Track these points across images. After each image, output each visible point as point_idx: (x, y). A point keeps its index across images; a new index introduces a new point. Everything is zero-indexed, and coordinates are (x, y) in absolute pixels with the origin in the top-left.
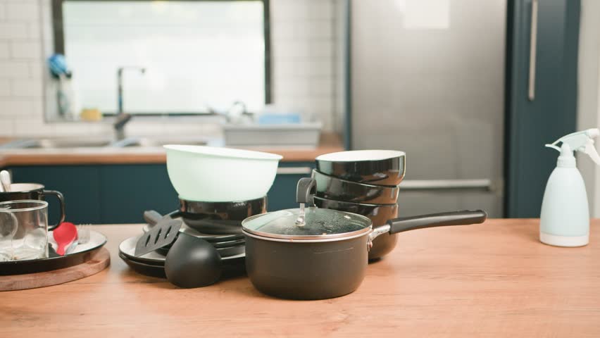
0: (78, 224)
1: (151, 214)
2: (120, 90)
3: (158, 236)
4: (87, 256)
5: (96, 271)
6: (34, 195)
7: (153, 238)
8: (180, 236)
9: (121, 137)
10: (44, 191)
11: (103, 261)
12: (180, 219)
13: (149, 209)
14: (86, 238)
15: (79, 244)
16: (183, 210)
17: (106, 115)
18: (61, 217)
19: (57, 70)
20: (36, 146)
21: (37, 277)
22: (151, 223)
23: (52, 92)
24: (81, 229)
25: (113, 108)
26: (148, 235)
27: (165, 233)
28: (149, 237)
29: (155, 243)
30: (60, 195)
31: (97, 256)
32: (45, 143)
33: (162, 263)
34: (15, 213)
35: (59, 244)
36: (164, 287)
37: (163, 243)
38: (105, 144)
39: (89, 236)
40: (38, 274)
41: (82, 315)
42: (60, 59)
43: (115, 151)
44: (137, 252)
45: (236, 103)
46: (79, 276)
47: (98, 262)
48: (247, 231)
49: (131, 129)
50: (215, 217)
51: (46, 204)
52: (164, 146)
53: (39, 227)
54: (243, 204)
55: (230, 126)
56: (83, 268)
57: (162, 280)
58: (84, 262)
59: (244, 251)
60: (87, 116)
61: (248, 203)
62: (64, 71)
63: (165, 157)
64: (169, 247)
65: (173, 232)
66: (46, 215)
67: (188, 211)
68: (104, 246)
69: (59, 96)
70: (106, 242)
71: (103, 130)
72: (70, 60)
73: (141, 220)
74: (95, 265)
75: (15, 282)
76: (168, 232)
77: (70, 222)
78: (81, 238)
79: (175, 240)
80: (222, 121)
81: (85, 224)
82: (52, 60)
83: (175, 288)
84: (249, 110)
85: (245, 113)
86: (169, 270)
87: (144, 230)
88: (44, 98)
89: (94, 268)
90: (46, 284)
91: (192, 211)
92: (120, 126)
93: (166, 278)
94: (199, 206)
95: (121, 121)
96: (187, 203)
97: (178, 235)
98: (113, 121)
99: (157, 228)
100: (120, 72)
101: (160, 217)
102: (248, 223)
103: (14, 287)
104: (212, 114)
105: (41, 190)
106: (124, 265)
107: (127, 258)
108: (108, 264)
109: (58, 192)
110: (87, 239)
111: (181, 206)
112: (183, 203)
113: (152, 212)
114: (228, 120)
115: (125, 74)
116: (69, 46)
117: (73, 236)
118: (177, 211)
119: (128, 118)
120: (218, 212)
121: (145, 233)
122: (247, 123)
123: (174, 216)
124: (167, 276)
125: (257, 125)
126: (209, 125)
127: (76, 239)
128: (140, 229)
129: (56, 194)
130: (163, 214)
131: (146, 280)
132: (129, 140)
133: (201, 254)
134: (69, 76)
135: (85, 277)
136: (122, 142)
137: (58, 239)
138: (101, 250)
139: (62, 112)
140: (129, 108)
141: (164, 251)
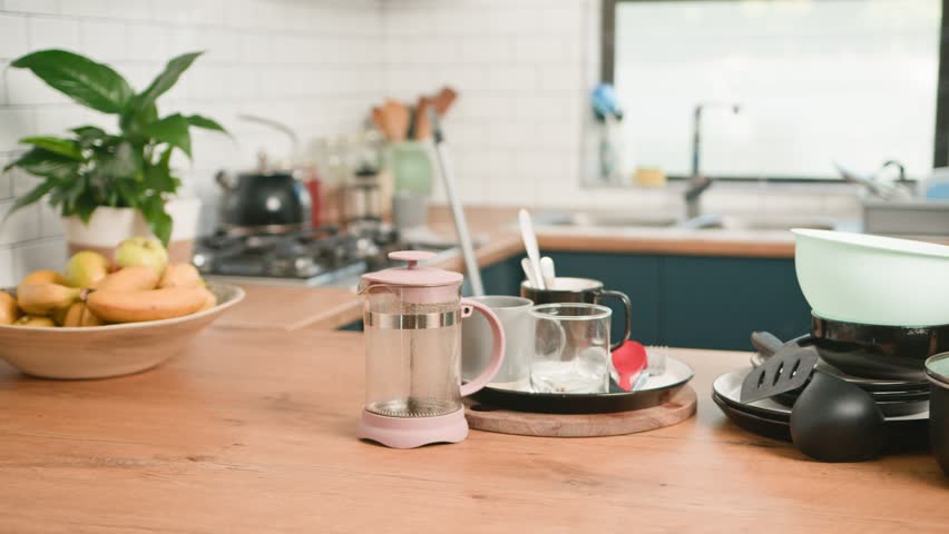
0: (649, 345)
1: (763, 337)
2: (697, 140)
3: (778, 375)
4: (663, 395)
5: (679, 419)
6: (588, 296)
7: (770, 376)
8: (816, 377)
9: (693, 212)
10: (603, 291)
11: (687, 405)
12: (811, 348)
13: (759, 330)
14: (659, 367)
15: (651, 375)
16: (818, 334)
17: (671, 179)
18: (626, 333)
19: (603, 107)
20: (567, 223)
21: (593, 421)
22: (765, 352)
23: (593, 140)
24: (652, 353)
25: (684, 168)
26: (760, 373)
27: (790, 369)
28: (763, 374)
29: (774, 384)
30: (626, 299)
31: (677, 397)
32: (580, 218)
33: (786, 418)
34: (563, 322)
35: (620, 374)
36: (786, 456)
37: (785, 386)
38: (669, 224)
39: (665, 366)
40: (593, 416)
41: (664, 485)
42: (608, 91)
43: (683, 235)
44: (743, 395)
45: (887, 164)
46: (653, 425)
47: (680, 406)
48: (933, 376)
49: (711, 201)
50: (871, 350)
51: (609, 312)
52: (793, 230)
53: (594, 345)
54: (922, 332)
55: (874, 200)
56: (657, 413)
57: (785, 444)
58: (659, 404)
59: (928, 408)
60: (643, 179)
61: (931, 330)
62: (611, 109)
63: (793, 247)
64: (798, 392)
65: (804, 370)
66: (608, 328)
67: (827, 337)
68: (690, 383)
69: (604, 147)
70: (691, 377)
71: (667, 201)
72: (621, 94)
73: (746, 345)
74: (676, 410)
75: (562, 425)
76: (795, 369)
77: (637, 340)
78: (653, 366)
79: (807, 382)
80: (862, 192)
81: (659, 345)
82: (597, 93)
83: (806, 460)
84: (909, 174)
85: (903, 181)
86: (797, 429)
87: (752, 362)
88: (583, 151)
89: (675, 414)
90: (604, 433)
91: (834, 337)
92: (693, 196)
93: (790, 441)
94: (846, 329)
95: (696, 188)
96: (825, 324)
97: (812, 374)
98: (683, 187)
99: (775, 360)
100: (698, 112)
101: (780, 343)
102: (936, 363)
103: (560, 432)
104: (846, 180)
105: (598, 290)
106: (719, 414)
107: (725, 403)
108: (693, 412)
109: (623, 294)
110: (662, 368)
111: (816, 328)
112: (819, 324)
113: (766, 334)
114: (873, 190)
115: (706, 115)
116: (621, 71)
117: (639, 362)
118: (808, 335)
119: (707, 183)
120: (877, 341)
121: (755, 367)
122: (905, 196)
123: (803, 343)
124: (794, 437)
125: (922, 201)
126: (839, 199)
127: (645, 368)
128: (745, 360)
129: (620, 298)
130: (784, 340)
131: (756, 442)
132: (707, 217)
133: (851, 408)
134: (619, 117)
135: (661, 427)
136: (696, 221)
137: (619, 365)
138: (685, 387)
139: (606, 173)
140: (708, 168)
141: (788, 399)
